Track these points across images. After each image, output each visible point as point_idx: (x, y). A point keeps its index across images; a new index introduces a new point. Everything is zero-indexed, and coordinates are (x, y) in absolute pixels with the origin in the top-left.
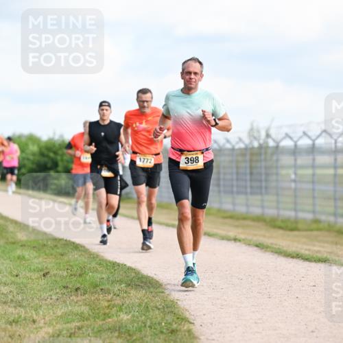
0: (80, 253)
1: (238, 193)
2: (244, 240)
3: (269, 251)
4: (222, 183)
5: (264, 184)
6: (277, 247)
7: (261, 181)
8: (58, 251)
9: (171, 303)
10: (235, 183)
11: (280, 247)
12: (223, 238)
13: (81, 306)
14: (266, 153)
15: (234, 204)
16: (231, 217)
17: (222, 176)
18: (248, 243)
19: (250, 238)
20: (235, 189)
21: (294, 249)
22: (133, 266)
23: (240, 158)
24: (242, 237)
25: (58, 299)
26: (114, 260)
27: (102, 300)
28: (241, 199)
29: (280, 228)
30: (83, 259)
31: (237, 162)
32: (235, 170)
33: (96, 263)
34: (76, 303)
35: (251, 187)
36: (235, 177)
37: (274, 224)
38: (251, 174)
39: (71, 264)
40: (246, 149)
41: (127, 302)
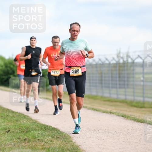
0: (27, 120)
1: (112, 87)
2: (115, 113)
3: (129, 119)
4: (103, 82)
5: (126, 83)
6: (133, 117)
7: (124, 81)
8: (15, 118)
9: (76, 147)
10: (110, 82)
11: (135, 117)
12: (104, 112)
13: (27, 148)
14: (127, 66)
15: (110, 94)
16: (108, 101)
17: (103, 79)
18: (118, 115)
19: (118, 112)
20: (111, 85)
21: (142, 118)
22: (55, 127)
23: (113, 69)
24: (115, 111)
25: (15, 145)
26: (45, 124)
27: (39, 145)
28: (114, 91)
29: (135, 106)
30: (28, 123)
31: (112, 70)
32: (110, 75)
33: (35, 126)
34: (25, 147)
35: (120, 84)
36: (110, 79)
37: (132, 104)
38: (119, 77)
39: (22, 126)
40: (116, 64)
41: (52, 147)
